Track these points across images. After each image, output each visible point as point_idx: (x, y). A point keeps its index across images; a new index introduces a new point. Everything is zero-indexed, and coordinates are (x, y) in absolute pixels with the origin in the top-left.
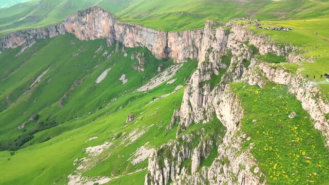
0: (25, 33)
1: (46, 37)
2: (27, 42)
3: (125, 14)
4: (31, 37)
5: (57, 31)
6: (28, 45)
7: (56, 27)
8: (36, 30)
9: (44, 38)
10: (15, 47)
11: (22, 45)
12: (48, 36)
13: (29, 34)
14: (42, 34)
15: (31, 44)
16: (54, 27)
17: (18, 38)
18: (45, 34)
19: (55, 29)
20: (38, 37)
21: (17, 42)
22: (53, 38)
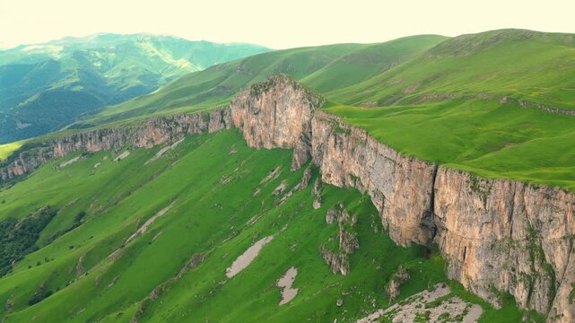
0: (171, 121)
1: (203, 131)
2: (171, 138)
3: (368, 88)
4: (180, 129)
5: (223, 121)
6: (171, 144)
7: (222, 113)
8: (191, 116)
9: (200, 132)
10: (151, 146)
11: (162, 144)
12: (205, 130)
13: (177, 124)
14: (197, 125)
15: (176, 144)
16: (218, 113)
17: (158, 130)
18: (202, 124)
19: (219, 117)
20: (189, 130)
21: (154, 138)
22: (214, 133)
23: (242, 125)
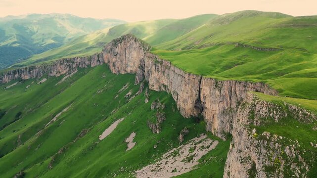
0: (70, 61)
1: (88, 66)
2: (70, 70)
3: (178, 42)
4: (75, 65)
5: (98, 60)
6: (70, 74)
7: (98, 56)
8: (81, 58)
9: (86, 67)
10: (58, 75)
11: (65, 74)
12: (89, 66)
13: (73, 63)
14: (84, 63)
15: (72, 74)
16: (96, 56)
17: (62, 66)
18: (87, 62)
19: (96, 58)
20: (80, 66)
21: (60, 71)
22: (93, 68)
23: (109, 62)
